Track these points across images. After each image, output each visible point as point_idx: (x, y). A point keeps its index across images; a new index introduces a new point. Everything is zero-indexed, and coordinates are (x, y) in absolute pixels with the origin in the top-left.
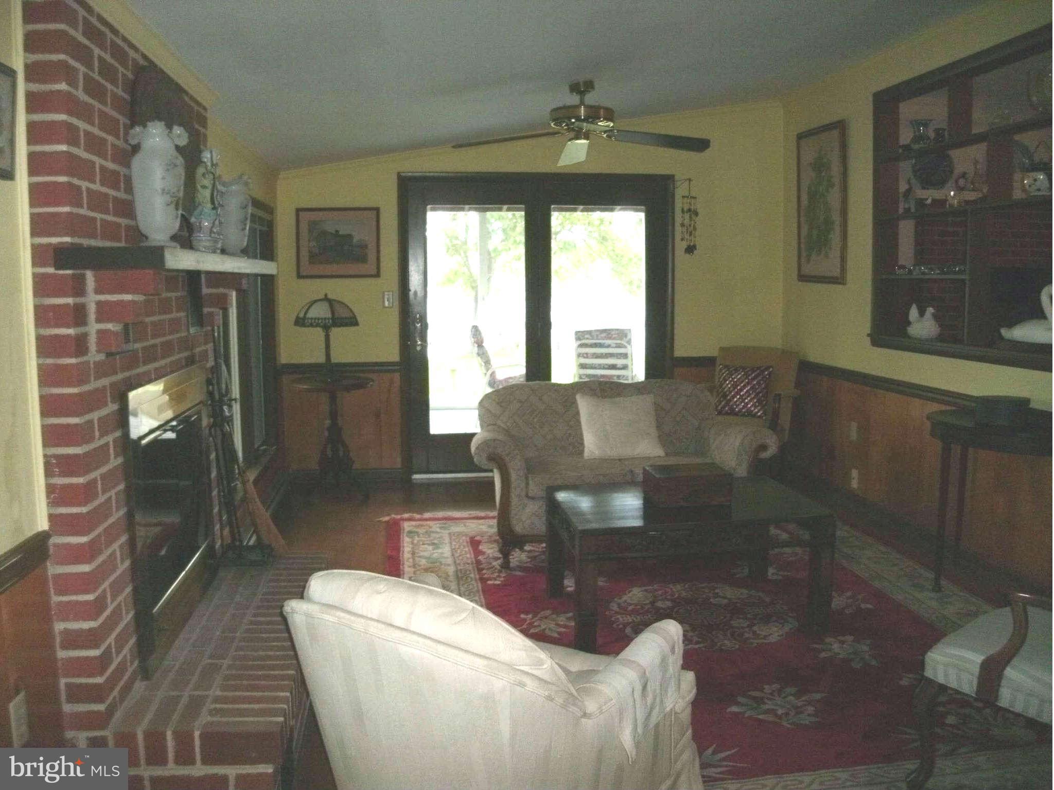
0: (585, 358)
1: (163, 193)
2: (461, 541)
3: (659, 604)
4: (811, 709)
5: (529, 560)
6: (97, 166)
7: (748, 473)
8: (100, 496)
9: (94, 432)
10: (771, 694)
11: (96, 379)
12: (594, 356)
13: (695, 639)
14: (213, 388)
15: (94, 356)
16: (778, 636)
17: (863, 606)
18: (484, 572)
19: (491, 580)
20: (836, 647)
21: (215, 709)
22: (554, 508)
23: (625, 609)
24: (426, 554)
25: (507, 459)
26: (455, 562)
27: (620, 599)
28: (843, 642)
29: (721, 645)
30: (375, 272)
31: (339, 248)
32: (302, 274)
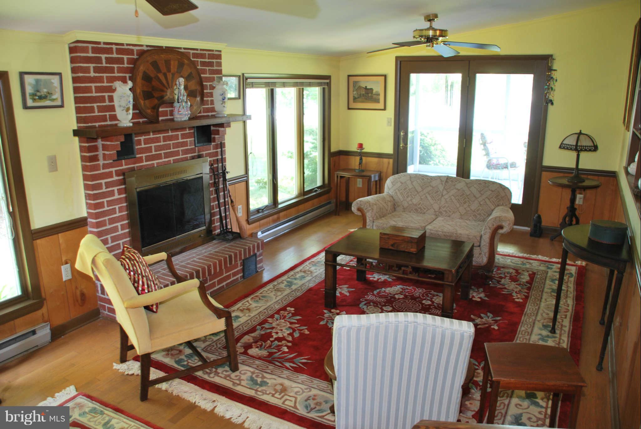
3: (397, 296)
9: (101, 187)
11: (105, 168)
15: (102, 161)
25: (365, 211)
30: (383, 108)
31: (367, 95)
32: (350, 107)
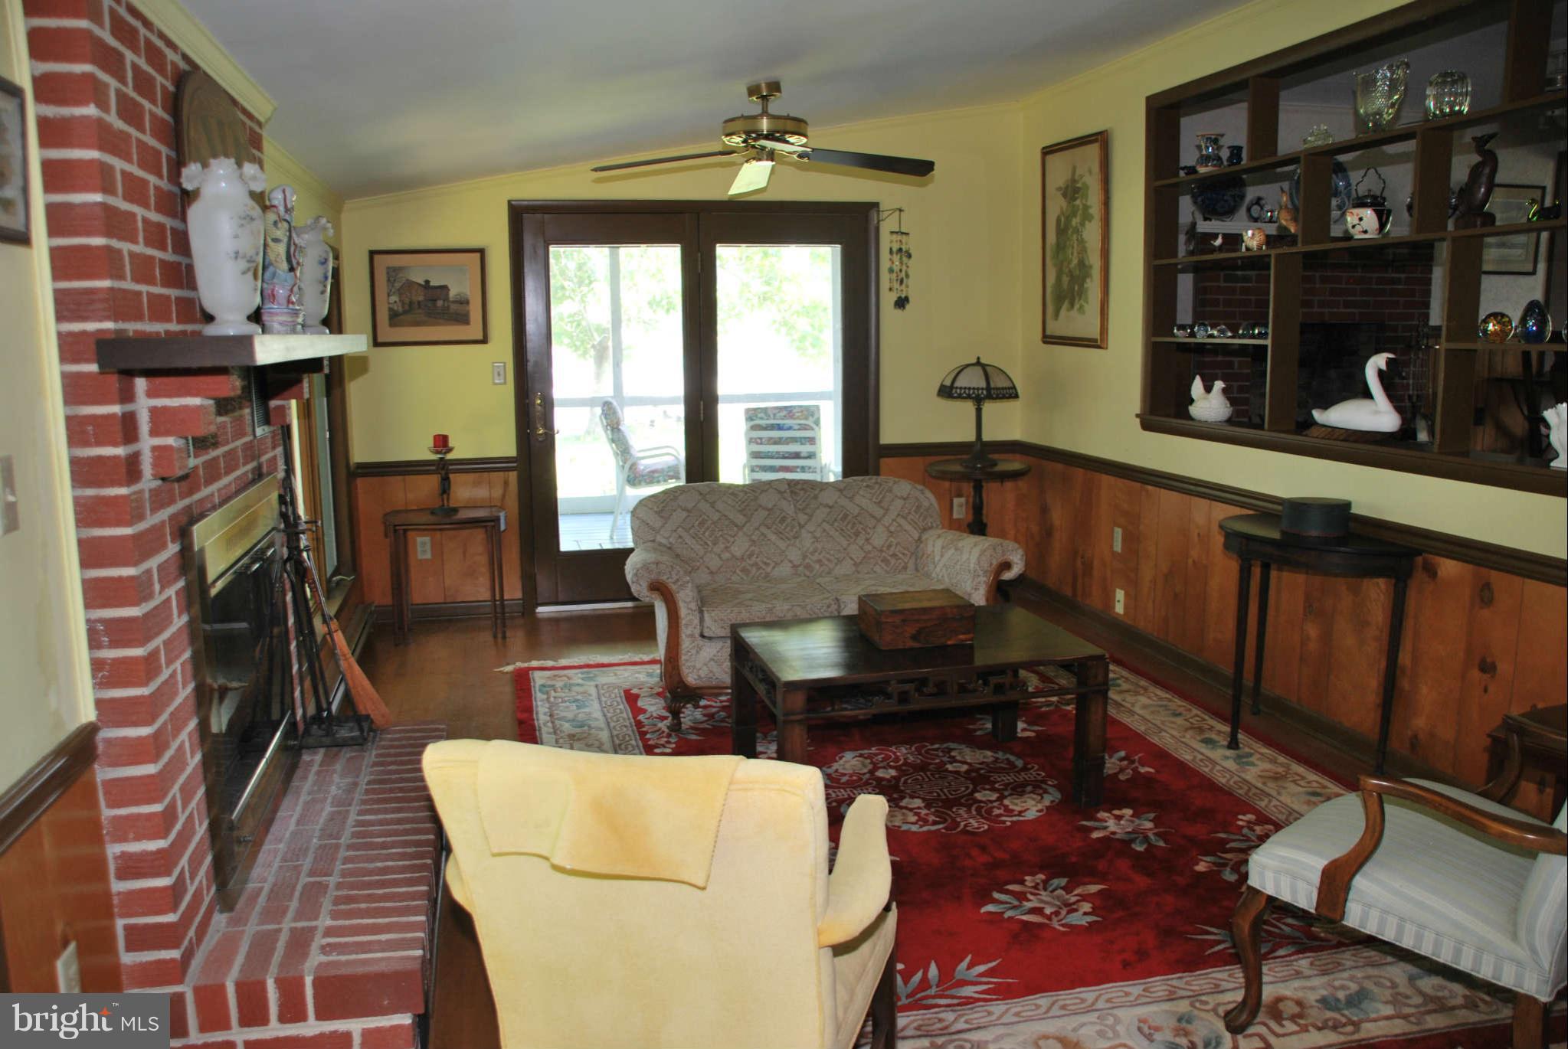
0: (757, 444)
1: (236, 258)
2: (613, 696)
3: (880, 773)
4: (1087, 907)
5: (705, 718)
6: (139, 218)
7: (987, 600)
8: (164, 670)
9: (152, 585)
10: (1036, 887)
11: (154, 510)
12: (772, 441)
13: (932, 818)
14: (287, 509)
15: (148, 481)
16: (1038, 811)
17: (1143, 770)
18: (648, 736)
19: (658, 747)
20: (1112, 825)
21: (329, 945)
22: (742, 652)
23: (837, 781)
24: (570, 716)
25: (674, 587)
26: (608, 724)
27: (830, 767)
28: (1119, 818)
29: (966, 826)
30: (480, 337)
31: (430, 304)
32: (380, 340)
